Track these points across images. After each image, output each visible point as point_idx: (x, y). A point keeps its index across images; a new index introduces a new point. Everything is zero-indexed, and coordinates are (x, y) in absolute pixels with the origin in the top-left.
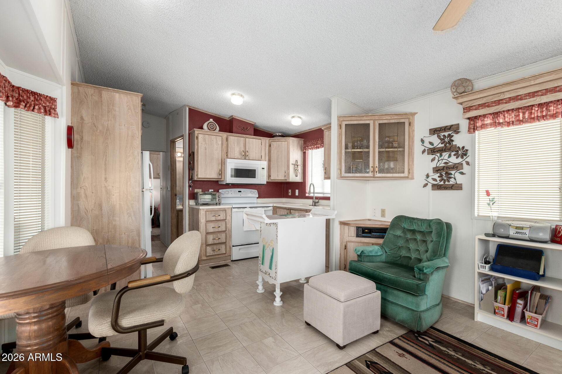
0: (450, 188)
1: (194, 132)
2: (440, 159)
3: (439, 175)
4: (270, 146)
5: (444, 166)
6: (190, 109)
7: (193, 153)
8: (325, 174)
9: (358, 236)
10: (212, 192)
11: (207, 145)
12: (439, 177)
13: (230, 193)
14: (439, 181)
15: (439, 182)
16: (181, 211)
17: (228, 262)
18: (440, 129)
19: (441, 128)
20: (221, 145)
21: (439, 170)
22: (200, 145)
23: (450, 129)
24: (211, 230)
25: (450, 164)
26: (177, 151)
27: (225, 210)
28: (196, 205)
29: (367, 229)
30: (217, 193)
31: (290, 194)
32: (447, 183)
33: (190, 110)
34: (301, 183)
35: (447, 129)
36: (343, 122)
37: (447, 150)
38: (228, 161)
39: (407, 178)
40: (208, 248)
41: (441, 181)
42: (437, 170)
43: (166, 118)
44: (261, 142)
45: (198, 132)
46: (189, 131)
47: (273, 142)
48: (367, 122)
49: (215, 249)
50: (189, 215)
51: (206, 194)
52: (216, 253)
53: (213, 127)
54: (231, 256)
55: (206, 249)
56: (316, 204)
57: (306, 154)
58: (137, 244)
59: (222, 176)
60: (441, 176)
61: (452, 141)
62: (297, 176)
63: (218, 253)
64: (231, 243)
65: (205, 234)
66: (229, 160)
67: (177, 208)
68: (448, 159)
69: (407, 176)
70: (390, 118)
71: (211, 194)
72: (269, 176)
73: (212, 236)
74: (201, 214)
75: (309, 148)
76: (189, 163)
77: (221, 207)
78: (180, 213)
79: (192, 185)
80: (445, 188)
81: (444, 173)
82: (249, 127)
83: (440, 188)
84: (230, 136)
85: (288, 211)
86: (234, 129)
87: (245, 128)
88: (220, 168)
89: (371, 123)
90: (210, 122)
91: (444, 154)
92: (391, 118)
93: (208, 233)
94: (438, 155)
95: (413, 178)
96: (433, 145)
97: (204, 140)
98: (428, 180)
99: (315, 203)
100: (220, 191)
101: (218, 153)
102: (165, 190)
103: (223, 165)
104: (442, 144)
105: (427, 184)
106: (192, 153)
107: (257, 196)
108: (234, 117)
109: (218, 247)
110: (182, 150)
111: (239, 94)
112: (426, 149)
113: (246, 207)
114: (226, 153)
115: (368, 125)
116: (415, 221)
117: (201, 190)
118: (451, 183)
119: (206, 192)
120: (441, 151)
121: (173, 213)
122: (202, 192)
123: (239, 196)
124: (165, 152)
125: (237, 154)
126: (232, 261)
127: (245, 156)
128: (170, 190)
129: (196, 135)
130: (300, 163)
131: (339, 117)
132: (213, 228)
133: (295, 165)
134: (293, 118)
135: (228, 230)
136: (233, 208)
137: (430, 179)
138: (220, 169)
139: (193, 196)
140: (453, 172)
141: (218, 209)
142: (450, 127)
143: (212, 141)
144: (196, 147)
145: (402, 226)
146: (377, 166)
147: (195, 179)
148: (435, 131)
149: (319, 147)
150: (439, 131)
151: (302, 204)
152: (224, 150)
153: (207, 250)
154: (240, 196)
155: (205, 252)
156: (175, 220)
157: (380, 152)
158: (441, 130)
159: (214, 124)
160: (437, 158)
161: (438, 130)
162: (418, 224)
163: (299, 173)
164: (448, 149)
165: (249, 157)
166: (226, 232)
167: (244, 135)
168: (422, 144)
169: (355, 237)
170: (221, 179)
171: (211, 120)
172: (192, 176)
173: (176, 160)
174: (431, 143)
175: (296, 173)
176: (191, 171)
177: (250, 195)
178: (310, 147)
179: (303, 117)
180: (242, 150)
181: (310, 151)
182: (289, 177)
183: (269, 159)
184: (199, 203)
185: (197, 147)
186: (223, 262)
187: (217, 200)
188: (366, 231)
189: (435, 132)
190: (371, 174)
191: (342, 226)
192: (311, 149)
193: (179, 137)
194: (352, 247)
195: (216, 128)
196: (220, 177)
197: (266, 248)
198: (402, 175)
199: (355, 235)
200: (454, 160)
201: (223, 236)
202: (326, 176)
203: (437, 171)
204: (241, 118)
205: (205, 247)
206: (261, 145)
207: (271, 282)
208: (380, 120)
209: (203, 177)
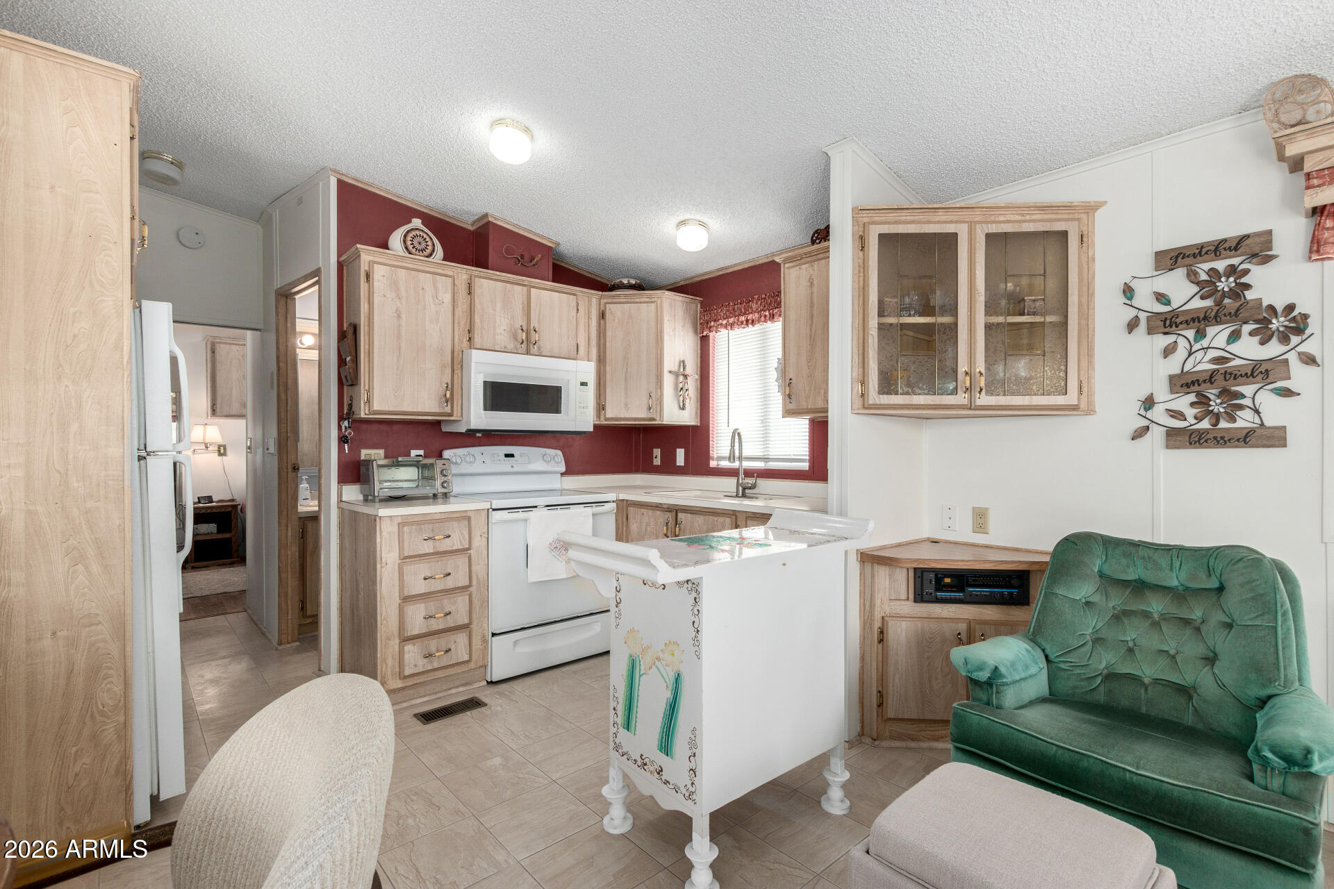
0: (1238, 440)
1: (358, 256)
2: (1196, 347)
3: (1192, 398)
4: (602, 315)
5: (1214, 372)
6: (341, 184)
7: (355, 329)
8: (788, 400)
9: (920, 597)
10: (421, 458)
11: (403, 301)
12: (1192, 404)
13: (479, 459)
14: (1196, 418)
15: (1194, 421)
16: (314, 518)
17: (477, 689)
18: (1197, 251)
19: (1202, 247)
20: (450, 306)
21: (1193, 383)
22: (377, 300)
23: (1236, 249)
24: (419, 587)
25: (1237, 362)
26: (298, 329)
27: (466, 518)
28: (366, 500)
29: (948, 576)
30: (439, 463)
31: (657, 462)
32: (1223, 424)
33: (343, 186)
34: (694, 427)
35: (1225, 249)
36: (872, 227)
37: (1223, 318)
38: (474, 359)
39: (1074, 409)
40: (409, 648)
41: (1199, 419)
42: (1183, 383)
43: (262, 217)
44: (575, 303)
45: (371, 258)
46: (339, 255)
47: (610, 303)
48: (950, 229)
49: (433, 649)
50: (341, 536)
51: (398, 465)
52: (436, 665)
53: (423, 244)
54: (486, 667)
55: (401, 653)
56: (747, 491)
57: (711, 341)
58: (111, 672)
59: (455, 406)
60: (1202, 401)
61: (1247, 286)
62: (683, 409)
63: (446, 661)
64: (486, 625)
65: (398, 601)
66: (476, 355)
67: (301, 509)
68: (1229, 348)
69: (1075, 402)
70: (1018, 218)
71: (416, 464)
72: (601, 407)
73: (423, 605)
74: (385, 534)
75: (721, 324)
76: (341, 362)
77: (453, 507)
78: (310, 525)
79: (350, 433)
80: (1218, 442)
81: (1215, 391)
82: (540, 256)
83: (1200, 439)
84: (481, 277)
85: (670, 516)
86: (492, 258)
87: (527, 257)
88: (447, 379)
89: (963, 232)
90: (412, 229)
91: (1211, 331)
92: (1023, 218)
93: (406, 599)
94: (1190, 334)
95: (1090, 411)
96: (1168, 303)
97: (394, 285)
98: (1149, 414)
99: (744, 489)
100: (447, 454)
101: (440, 331)
102: (260, 451)
103: (457, 372)
104: (1202, 298)
105: (1147, 428)
106: (352, 329)
107: (563, 469)
108: (490, 219)
109: (443, 642)
110: (314, 327)
111: (515, 124)
112: (1143, 316)
113: (536, 507)
114: (467, 332)
115: (954, 237)
116: (1140, 553)
117: (381, 452)
118: (1240, 424)
119: (400, 459)
120: (1200, 322)
121: (287, 526)
122: (386, 457)
123: (509, 469)
124: (260, 330)
125: (503, 338)
126: (491, 683)
127: (527, 342)
128: (276, 453)
129: (364, 267)
130: (692, 369)
131: (858, 211)
132: (425, 579)
133: (676, 374)
134: (683, 228)
135: (479, 582)
136: (494, 510)
137: (1158, 413)
138: (447, 384)
139: (355, 472)
140: (1248, 390)
141: (443, 516)
142: (1238, 243)
143: (421, 291)
144: (364, 307)
145: (1094, 568)
146: (983, 371)
147: (363, 416)
148: (1177, 257)
149: (753, 321)
150: (1195, 257)
151: (698, 493)
152: (459, 323)
153: (406, 656)
154: (512, 470)
155: (397, 665)
156: (293, 551)
157: (989, 327)
158: (1200, 252)
159: (425, 236)
160: (1182, 343)
161: (1192, 252)
162: (1155, 563)
163: (690, 398)
164: (1230, 314)
165: (539, 348)
166: (471, 589)
167: (524, 278)
168: (1129, 302)
169: (910, 603)
170: (451, 415)
171: (417, 222)
172: (350, 406)
173: (295, 355)
174: (1161, 298)
175: (681, 399)
176: (347, 389)
177: (539, 466)
178: (724, 322)
179: (715, 224)
180: (518, 326)
181: (723, 332)
182: (661, 410)
183: (599, 356)
184: (376, 494)
185: (366, 306)
186: (461, 689)
187: (438, 483)
188: (947, 580)
189: (1176, 261)
190: (961, 398)
191: (868, 567)
192: (726, 327)
193: (306, 278)
194: (904, 634)
195: (433, 251)
196: (448, 409)
197: (642, 667)
198: (1060, 400)
199: (911, 596)
200: (1249, 349)
201: (461, 602)
202: (792, 406)
203: (1188, 385)
204: (515, 225)
205: (397, 647)
206: (575, 311)
207: (670, 802)
208: (987, 223)
209: (391, 409)
